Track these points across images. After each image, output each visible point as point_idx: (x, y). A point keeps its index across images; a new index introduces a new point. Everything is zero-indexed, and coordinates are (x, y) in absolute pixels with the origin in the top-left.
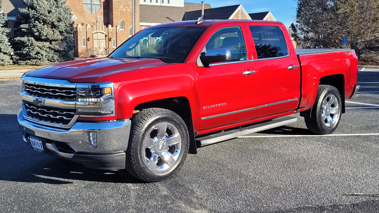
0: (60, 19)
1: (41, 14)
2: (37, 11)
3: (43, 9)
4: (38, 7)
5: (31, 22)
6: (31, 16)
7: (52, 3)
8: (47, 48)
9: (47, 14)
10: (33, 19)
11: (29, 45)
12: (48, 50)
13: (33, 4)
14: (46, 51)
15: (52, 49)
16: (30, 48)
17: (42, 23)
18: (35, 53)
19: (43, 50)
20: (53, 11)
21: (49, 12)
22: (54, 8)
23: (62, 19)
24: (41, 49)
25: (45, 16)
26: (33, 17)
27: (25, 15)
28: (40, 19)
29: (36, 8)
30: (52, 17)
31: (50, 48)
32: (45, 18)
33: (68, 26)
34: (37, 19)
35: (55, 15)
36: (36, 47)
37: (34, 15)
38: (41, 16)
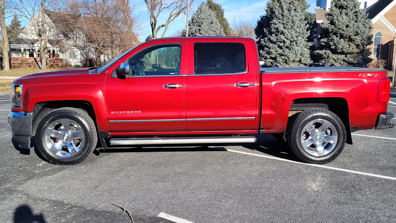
0: (357, 32)
1: (339, 29)
2: (336, 26)
3: (341, 24)
4: (337, 22)
5: (330, 36)
6: (330, 30)
7: (351, 18)
8: (342, 60)
9: (345, 29)
10: (332, 34)
11: (326, 58)
12: (342, 62)
13: (333, 20)
14: (340, 63)
15: (346, 62)
16: (326, 61)
17: (339, 37)
18: (330, 65)
19: (337, 62)
20: (351, 25)
21: (347, 26)
22: (353, 22)
23: (359, 33)
24: (335, 61)
25: (342, 31)
26: (332, 32)
27: (326, 30)
28: (338, 33)
29: (335, 23)
30: (349, 31)
31: (344, 60)
32: (342, 32)
33: (365, 39)
34: (335, 34)
35: (352, 30)
36: (332, 60)
37: (332, 29)
38: (339, 31)
